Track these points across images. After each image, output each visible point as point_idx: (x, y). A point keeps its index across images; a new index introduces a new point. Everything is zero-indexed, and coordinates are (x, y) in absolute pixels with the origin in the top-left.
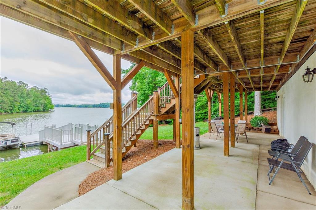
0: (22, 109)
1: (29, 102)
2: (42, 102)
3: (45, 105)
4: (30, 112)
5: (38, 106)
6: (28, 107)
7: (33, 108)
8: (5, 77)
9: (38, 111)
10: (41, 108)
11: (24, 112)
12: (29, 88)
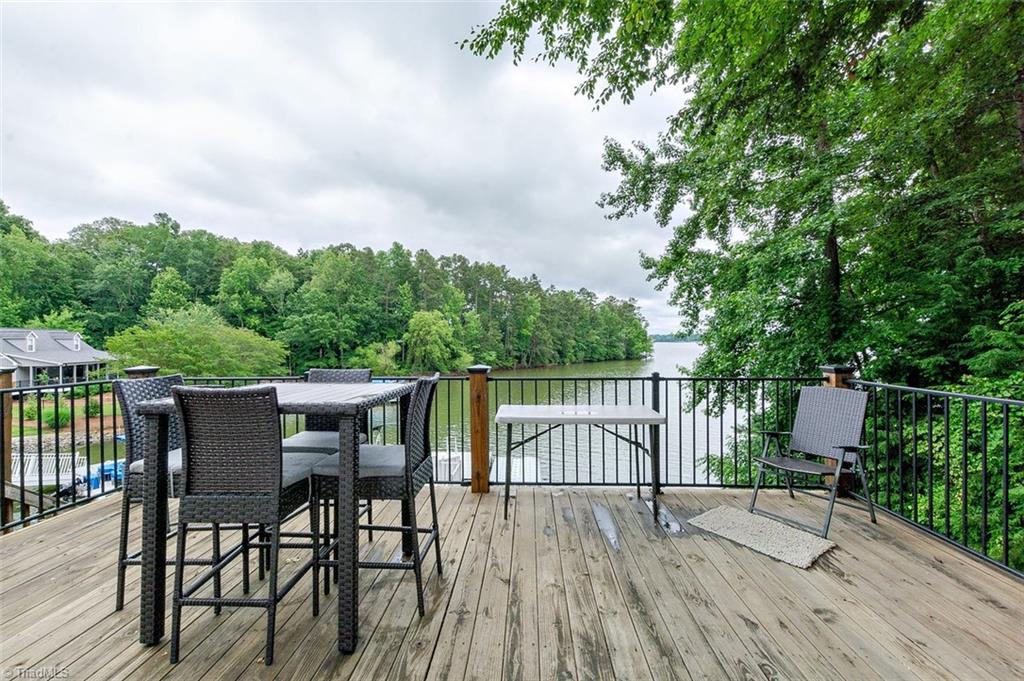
0: (581, 355)
1: (594, 337)
2: (623, 336)
3: (630, 343)
4: (599, 360)
5: (615, 347)
6: (594, 350)
7: (603, 350)
8: (552, 286)
9: (616, 359)
10: (621, 351)
11: (586, 361)
12: (598, 301)
